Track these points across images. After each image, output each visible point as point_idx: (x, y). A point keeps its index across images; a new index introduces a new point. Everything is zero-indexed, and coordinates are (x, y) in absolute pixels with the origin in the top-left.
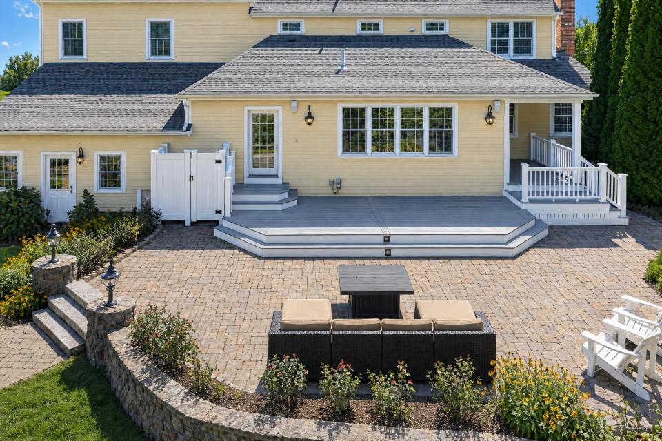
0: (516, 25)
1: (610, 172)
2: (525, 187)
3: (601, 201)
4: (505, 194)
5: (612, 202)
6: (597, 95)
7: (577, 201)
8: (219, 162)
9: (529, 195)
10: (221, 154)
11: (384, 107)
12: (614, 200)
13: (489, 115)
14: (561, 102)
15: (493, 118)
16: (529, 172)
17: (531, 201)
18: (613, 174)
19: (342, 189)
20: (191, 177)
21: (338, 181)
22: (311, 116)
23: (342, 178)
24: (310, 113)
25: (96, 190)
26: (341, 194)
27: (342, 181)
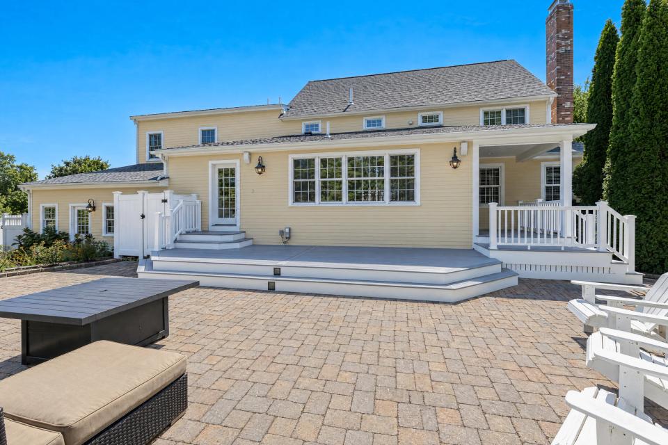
0: (508, 111)
1: (612, 211)
2: (493, 240)
4: (474, 246)
5: (616, 254)
6: (593, 126)
7: (563, 248)
8: (165, 201)
10: (167, 194)
12: (618, 250)
13: (455, 159)
14: (553, 166)
15: (458, 161)
16: (498, 211)
17: (500, 248)
18: (617, 215)
19: (292, 238)
20: (143, 216)
21: (287, 230)
22: (261, 166)
23: (292, 227)
24: (259, 163)
25: (104, 234)
26: (292, 242)
27: (292, 231)
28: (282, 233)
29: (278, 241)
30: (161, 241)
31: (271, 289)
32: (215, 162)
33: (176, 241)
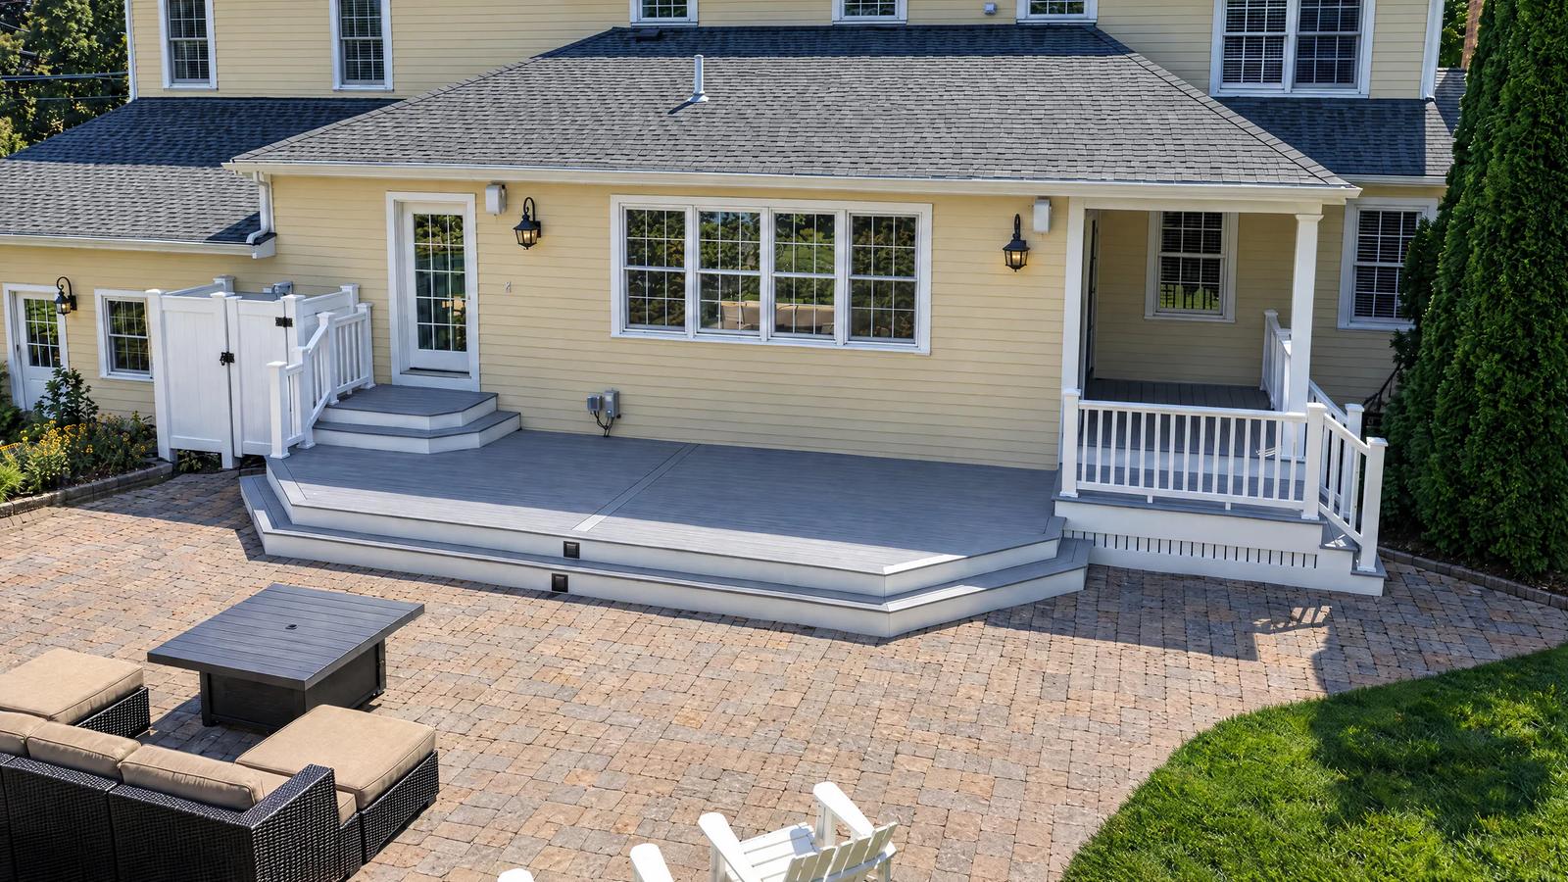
3: (1304, 516)
7: (1228, 507)
8: (284, 322)
9: (1079, 478)
10: (289, 305)
11: (731, 210)
13: (1018, 244)
15: (1027, 250)
17: (1085, 496)
19: (624, 420)
20: (227, 358)
21: (609, 398)
22: (531, 225)
23: (622, 390)
24: (526, 217)
25: (104, 374)
26: (621, 431)
27: (623, 400)
28: (596, 404)
29: (586, 424)
30: (287, 428)
31: (559, 588)
32: (401, 196)
33: (319, 424)
